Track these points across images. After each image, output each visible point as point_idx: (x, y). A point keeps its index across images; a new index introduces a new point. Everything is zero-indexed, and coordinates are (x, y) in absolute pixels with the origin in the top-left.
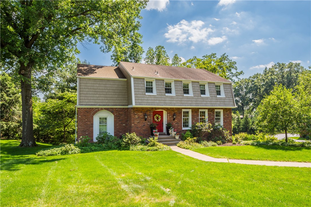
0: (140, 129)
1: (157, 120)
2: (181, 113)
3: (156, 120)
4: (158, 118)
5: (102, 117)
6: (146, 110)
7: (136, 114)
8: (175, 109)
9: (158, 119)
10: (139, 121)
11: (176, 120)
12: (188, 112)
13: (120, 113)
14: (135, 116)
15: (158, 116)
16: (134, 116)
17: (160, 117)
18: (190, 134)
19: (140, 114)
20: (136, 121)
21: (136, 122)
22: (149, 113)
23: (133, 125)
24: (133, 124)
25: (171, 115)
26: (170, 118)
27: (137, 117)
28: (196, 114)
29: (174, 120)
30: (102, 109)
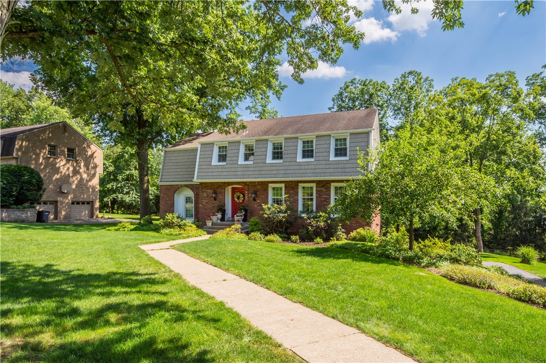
0: (209, 211)
2: (266, 190)
3: (237, 200)
4: (238, 198)
6: (216, 186)
7: (204, 191)
8: (257, 183)
10: (208, 201)
11: (259, 201)
12: (279, 189)
14: (203, 194)
15: (239, 194)
19: (210, 191)
21: (204, 202)
22: (220, 190)
24: (201, 204)
25: (251, 192)
26: (249, 197)
27: (206, 195)
29: (255, 200)
30: (182, 186)
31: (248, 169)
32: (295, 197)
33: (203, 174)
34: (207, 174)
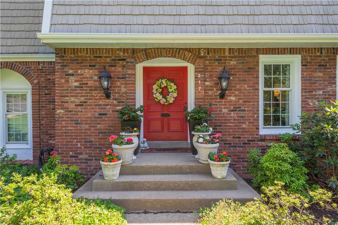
0: (87, 126)
1: (164, 97)
2: (253, 69)
3: (159, 97)
4: (165, 92)
5: (13, 92)
6: (108, 60)
7: (71, 72)
8: (227, 54)
9: (168, 94)
10: (83, 99)
11: (233, 98)
12: (285, 69)
13: (49, 77)
14: (67, 81)
15: (165, 84)
16: (63, 81)
17: (175, 87)
18: (292, 155)
19: (87, 72)
20: (73, 99)
21: (72, 101)
22: (120, 69)
23: (62, 111)
24: (62, 109)
25: (211, 77)
26: (206, 89)
27: (77, 84)
28: (321, 75)
29: (222, 96)
31: (216, 10)
32: (329, 89)
33: (64, 19)
34: (84, 19)
